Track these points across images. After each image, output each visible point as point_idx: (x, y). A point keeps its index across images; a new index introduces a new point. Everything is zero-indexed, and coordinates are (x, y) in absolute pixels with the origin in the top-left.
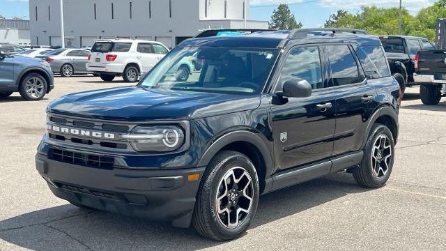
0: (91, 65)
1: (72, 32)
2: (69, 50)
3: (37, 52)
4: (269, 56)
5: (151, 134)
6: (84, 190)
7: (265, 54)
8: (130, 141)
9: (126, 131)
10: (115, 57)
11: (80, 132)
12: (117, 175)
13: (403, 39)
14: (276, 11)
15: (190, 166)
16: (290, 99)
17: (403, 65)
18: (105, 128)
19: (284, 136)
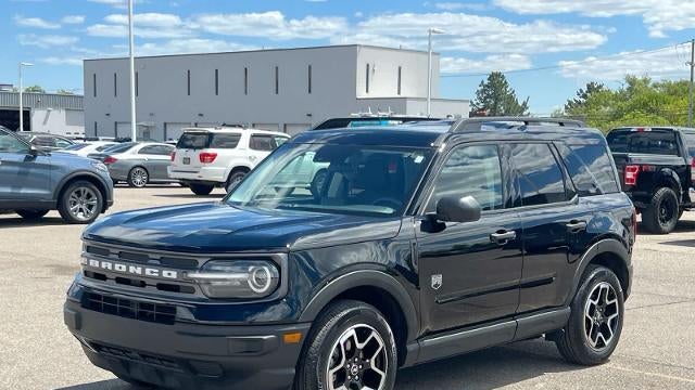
0: (175, 169)
1: (152, 114)
2: (143, 145)
3: (92, 147)
4: (419, 159)
5: (231, 272)
6: (135, 354)
7: (413, 155)
8: (199, 282)
9: (193, 267)
10: (213, 156)
11: (128, 268)
12: (179, 333)
13: (676, 133)
14: (486, 82)
15: (287, 321)
16: (447, 224)
17: (675, 176)
18: (165, 263)
19: (437, 280)
